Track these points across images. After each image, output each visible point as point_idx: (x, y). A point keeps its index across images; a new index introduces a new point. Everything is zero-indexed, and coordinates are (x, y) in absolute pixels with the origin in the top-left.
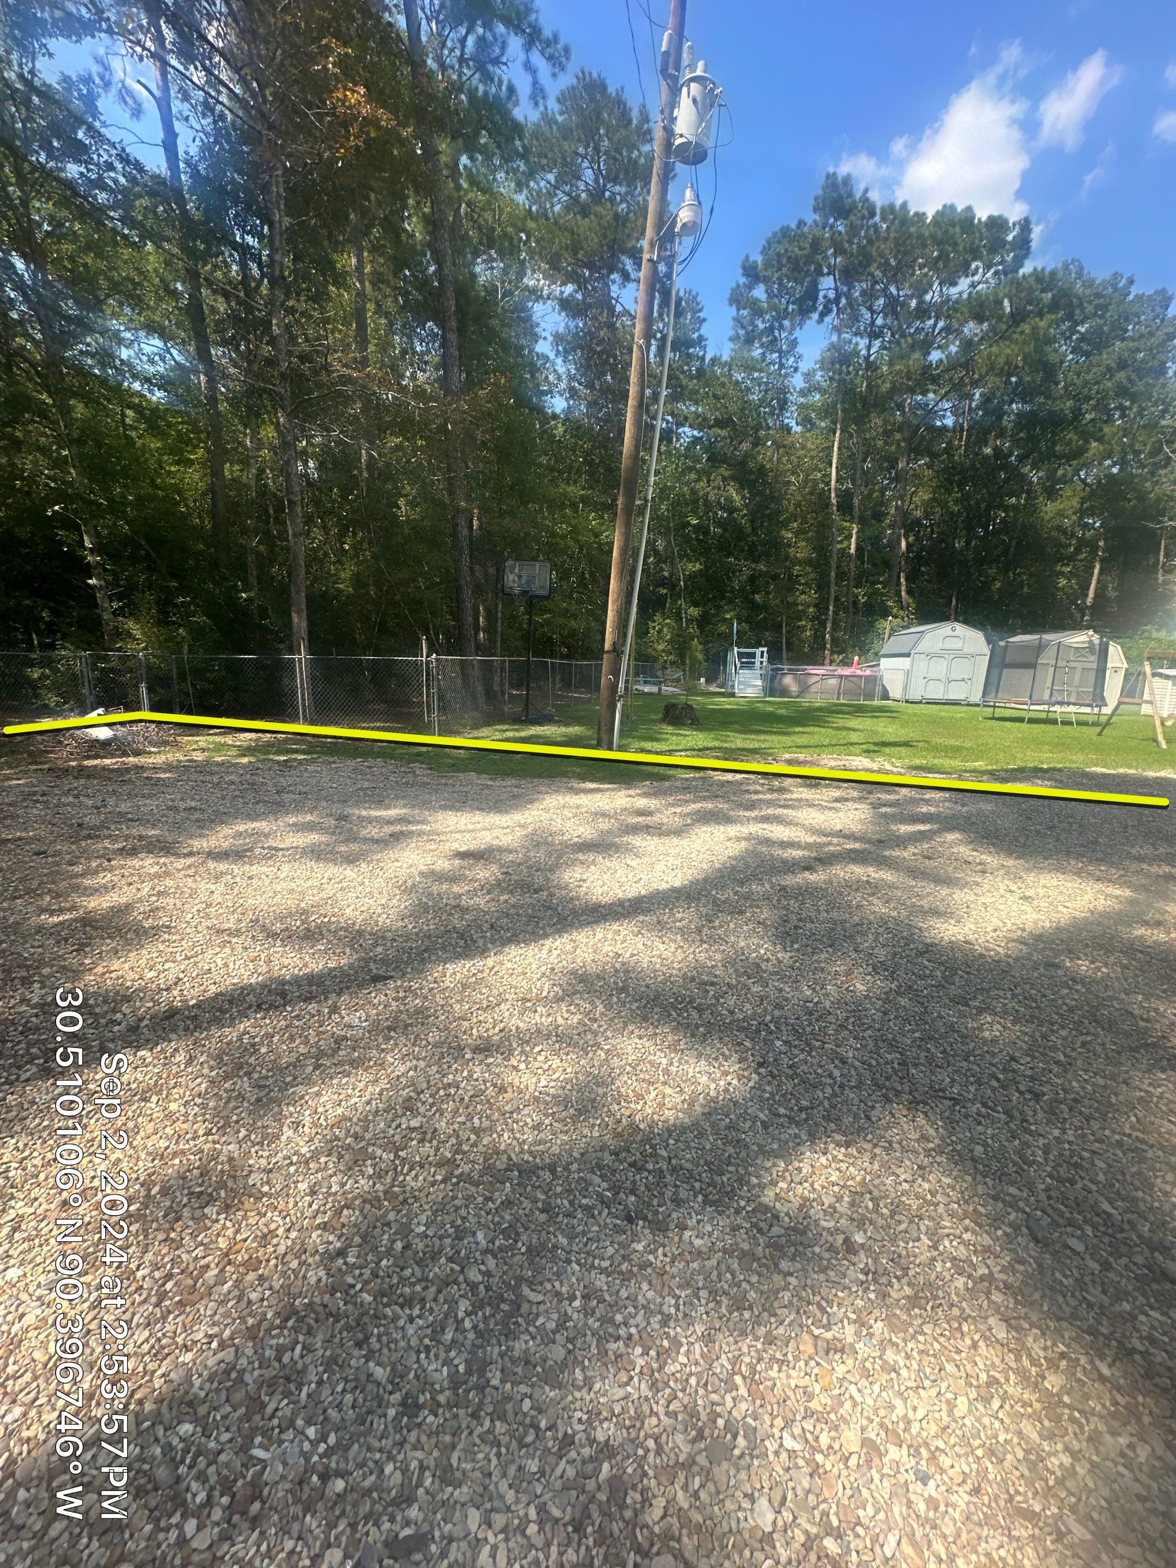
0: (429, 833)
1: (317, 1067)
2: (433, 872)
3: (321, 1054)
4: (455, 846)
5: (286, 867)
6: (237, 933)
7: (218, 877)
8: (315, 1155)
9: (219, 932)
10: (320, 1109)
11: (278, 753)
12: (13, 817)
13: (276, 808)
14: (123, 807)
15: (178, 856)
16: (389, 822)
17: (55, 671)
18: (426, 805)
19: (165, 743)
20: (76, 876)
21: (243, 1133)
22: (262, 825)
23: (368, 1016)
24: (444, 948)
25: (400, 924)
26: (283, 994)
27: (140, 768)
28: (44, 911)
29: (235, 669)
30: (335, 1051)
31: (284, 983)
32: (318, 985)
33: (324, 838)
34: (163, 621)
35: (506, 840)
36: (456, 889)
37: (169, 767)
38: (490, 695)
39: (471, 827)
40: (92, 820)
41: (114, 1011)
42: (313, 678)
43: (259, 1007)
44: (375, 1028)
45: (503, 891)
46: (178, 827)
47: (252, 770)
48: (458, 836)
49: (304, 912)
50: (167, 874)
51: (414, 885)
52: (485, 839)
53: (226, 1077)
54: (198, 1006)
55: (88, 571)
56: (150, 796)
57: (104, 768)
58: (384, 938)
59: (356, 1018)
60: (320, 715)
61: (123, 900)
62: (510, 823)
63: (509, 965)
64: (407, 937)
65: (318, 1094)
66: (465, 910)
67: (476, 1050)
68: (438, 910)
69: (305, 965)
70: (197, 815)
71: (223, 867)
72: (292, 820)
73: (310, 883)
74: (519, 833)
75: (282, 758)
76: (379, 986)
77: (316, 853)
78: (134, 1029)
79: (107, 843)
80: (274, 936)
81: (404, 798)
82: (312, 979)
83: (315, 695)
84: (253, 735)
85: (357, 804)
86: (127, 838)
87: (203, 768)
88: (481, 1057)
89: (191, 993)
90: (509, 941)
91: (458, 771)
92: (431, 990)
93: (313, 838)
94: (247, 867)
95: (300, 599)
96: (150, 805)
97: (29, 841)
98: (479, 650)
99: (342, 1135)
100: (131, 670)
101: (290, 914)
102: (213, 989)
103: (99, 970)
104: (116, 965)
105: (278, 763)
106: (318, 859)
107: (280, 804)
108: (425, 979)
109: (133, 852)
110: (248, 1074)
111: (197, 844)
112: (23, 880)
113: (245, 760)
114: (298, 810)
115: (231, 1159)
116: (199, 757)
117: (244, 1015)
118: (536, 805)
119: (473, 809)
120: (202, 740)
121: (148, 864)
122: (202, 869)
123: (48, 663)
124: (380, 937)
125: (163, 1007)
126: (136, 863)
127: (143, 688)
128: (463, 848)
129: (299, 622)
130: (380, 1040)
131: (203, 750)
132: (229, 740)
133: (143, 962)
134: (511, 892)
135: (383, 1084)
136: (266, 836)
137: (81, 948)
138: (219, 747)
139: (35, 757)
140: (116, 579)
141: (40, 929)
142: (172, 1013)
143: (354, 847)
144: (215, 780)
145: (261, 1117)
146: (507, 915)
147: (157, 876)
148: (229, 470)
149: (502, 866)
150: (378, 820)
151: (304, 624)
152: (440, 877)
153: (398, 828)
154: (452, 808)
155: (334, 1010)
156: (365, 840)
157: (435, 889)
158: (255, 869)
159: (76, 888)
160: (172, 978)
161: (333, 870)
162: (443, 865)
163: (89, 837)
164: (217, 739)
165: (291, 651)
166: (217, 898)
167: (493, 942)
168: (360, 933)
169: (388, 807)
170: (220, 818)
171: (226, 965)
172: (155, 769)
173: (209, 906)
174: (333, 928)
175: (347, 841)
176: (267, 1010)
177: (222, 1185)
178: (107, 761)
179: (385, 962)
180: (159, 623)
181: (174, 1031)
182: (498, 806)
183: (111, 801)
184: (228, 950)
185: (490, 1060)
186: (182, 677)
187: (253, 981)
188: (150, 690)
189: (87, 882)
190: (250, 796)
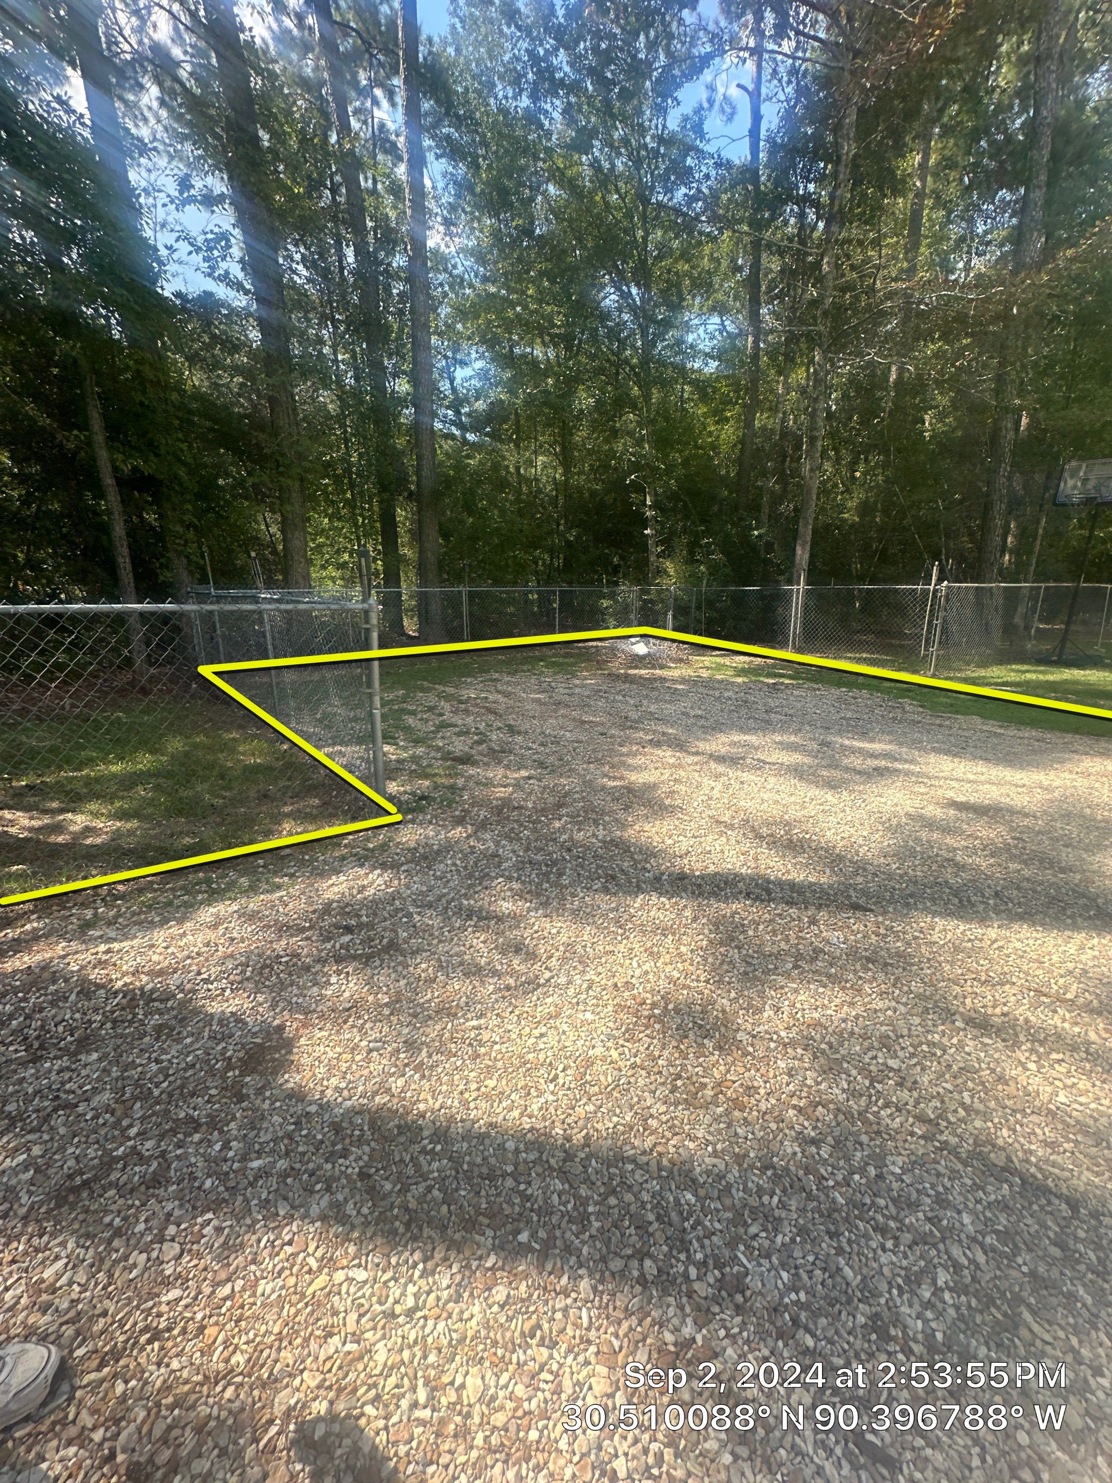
0: (918, 775)
1: (796, 967)
2: (921, 817)
3: (799, 956)
4: (950, 794)
5: (772, 780)
6: (731, 827)
7: (717, 776)
8: (792, 1043)
9: (718, 822)
10: (798, 1005)
11: (769, 675)
12: (589, 706)
13: (765, 725)
14: (653, 708)
15: (689, 753)
16: (873, 756)
17: (616, 602)
18: (916, 744)
19: (680, 660)
20: (622, 755)
21: (733, 995)
22: (752, 739)
23: (846, 939)
24: (933, 900)
25: (882, 860)
26: (768, 892)
27: (663, 679)
28: (606, 776)
29: (739, 600)
30: (814, 960)
31: (769, 882)
32: (799, 894)
33: (807, 760)
34: (691, 560)
35: (1020, 800)
36: (949, 840)
37: (683, 681)
38: (1009, 629)
39: (972, 777)
40: (634, 715)
41: (646, 861)
42: (806, 607)
43: (748, 895)
44: (853, 953)
45: (1013, 858)
46: (688, 729)
47: (746, 688)
48: (953, 783)
49: (787, 824)
50: (680, 766)
51: (899, 825)
52: (990, 794)
53: (721, 944)
54: (702, 877)
55: (645, 524)
56: (670, 702)
57: (641, 677)
58: (865, 870)
59: (835, 936)
60: (808, 643)
61: (652, 780)
62: (1026, 781)
63: (1018, 945)
64: (890, 876)
65: (796, 991)
66: (961, 867)
67: (969, 1021)
68: (928, 859)
69: (788, 872)
70: (703, 722)
71: (721, 769)
72: (778, 738)
73: (793, 799)
74: (1039, 795)
75: (771, 681)
76: (858, 914)
77: (797, 772)
78: (658, 879)
79: (641, 734)
80: (762, 838)
81: (889, 733)
82: (792, 886)
83: (804, 625)
84: (747, 659)
85: (840, 733)
86: (655, 732)
87: (708, 684)
88: (976, 1032)
89: (695, 865)
90: (1021, 918)
91: (957, 712)
92: (915, 938)
93: (796, 758)
94: (739, 773)
95: (806, 532)
96: (670, 709)
97: (597, 724)
98: (1004, 575)
99: (818, 1037)
100: (662, 601)
101: (775, 823)
102: (712, 868)
103: (637, 827)
104: (647, 827)
105: (768, 685)
106: (801, 778)
107: (768, 722)
108: (910, 924)
109: (658, 744)
110: (739, 948)
111: (702, 746)
112: (594, 751)
113: (740, 680)
114: (783, 730)
115: (724, 1011)
116: (705, 674)
117: (735, 897)
118: (1068, 765)
119: (975, 758)
120: (708, 660)
121: (668, 755)
122: (705, 767)
123: (612, 596)
124: (861, 867)
125: (677, 870)
126: (660, 753)
127: (670, 615)
128: (961, 799)
129: (802, 554)
130: (858, 967)
131: (708, 668)
132: (727, 661)
133: (664, 830)
134: (1025, 862)
135: (859, 1010)
136: (756, 749)
137: (626, 809)
138: (719, 667)
139: (601, 664)
140: (663, 528)
141: (603, 788)
142: (682, 877)
143: (837, 774)
144: (717, 694)
145: (748, 989)
146: (1019, 888)
147: (673, 766)
148: (760, 420)
149: (1012, 830)
150: (861, 751)
151: (807, 556)
152: (930, 824)
153: (883, 763)
154: (947, 752)
155: (813, 922)
156: (847, 769)
157: (924, 835)
158: (746, 776)
159: (623, 764)
160: (684, 849)
161: (814, 792)
162: (933, 811)
163: (631, 727)
164: (718, 660)
165: (790, 582)
166: (716, 793)
167: (998, 913)
168: (841, 858)
169: (872, 740)
170: (718, 727)
171: (722, 851)
172: (674, 681)
173: (710, 799)
174: (813, 845)
175: (829, 766)
176: (755, 900)
177: (716, 1028)
178: (643, 672)
179: (865, 893)
180: (686, 562)
181: (685, 891)
182: (1009, 759)
183: (645, 702)
184: (724, 839)
185: (987, 1041)
186: (699, 608)
187: (743, 871)
188: (674, 617)
189: (630, 761)
190: (743, 711)
